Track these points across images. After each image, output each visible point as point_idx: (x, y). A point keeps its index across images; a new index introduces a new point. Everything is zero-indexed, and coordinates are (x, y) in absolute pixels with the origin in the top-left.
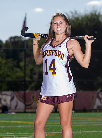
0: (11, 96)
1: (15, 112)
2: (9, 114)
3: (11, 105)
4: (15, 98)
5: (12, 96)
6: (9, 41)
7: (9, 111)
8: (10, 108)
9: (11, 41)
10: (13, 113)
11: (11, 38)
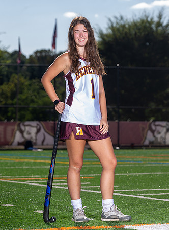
0: (36, 127)
1: (41, 149)
2: (34, 150)
3: (36, 139)
4: (42, 130)
5: (38, 127)
6: (34, 55)
7: (34, 147)
8: (35, 144)
9: (36, 55)
10: (39, 150)
11: (36, 52)
